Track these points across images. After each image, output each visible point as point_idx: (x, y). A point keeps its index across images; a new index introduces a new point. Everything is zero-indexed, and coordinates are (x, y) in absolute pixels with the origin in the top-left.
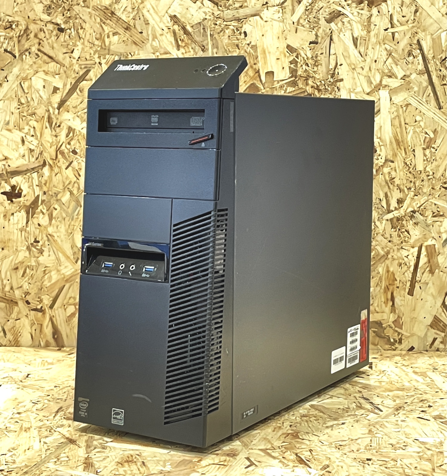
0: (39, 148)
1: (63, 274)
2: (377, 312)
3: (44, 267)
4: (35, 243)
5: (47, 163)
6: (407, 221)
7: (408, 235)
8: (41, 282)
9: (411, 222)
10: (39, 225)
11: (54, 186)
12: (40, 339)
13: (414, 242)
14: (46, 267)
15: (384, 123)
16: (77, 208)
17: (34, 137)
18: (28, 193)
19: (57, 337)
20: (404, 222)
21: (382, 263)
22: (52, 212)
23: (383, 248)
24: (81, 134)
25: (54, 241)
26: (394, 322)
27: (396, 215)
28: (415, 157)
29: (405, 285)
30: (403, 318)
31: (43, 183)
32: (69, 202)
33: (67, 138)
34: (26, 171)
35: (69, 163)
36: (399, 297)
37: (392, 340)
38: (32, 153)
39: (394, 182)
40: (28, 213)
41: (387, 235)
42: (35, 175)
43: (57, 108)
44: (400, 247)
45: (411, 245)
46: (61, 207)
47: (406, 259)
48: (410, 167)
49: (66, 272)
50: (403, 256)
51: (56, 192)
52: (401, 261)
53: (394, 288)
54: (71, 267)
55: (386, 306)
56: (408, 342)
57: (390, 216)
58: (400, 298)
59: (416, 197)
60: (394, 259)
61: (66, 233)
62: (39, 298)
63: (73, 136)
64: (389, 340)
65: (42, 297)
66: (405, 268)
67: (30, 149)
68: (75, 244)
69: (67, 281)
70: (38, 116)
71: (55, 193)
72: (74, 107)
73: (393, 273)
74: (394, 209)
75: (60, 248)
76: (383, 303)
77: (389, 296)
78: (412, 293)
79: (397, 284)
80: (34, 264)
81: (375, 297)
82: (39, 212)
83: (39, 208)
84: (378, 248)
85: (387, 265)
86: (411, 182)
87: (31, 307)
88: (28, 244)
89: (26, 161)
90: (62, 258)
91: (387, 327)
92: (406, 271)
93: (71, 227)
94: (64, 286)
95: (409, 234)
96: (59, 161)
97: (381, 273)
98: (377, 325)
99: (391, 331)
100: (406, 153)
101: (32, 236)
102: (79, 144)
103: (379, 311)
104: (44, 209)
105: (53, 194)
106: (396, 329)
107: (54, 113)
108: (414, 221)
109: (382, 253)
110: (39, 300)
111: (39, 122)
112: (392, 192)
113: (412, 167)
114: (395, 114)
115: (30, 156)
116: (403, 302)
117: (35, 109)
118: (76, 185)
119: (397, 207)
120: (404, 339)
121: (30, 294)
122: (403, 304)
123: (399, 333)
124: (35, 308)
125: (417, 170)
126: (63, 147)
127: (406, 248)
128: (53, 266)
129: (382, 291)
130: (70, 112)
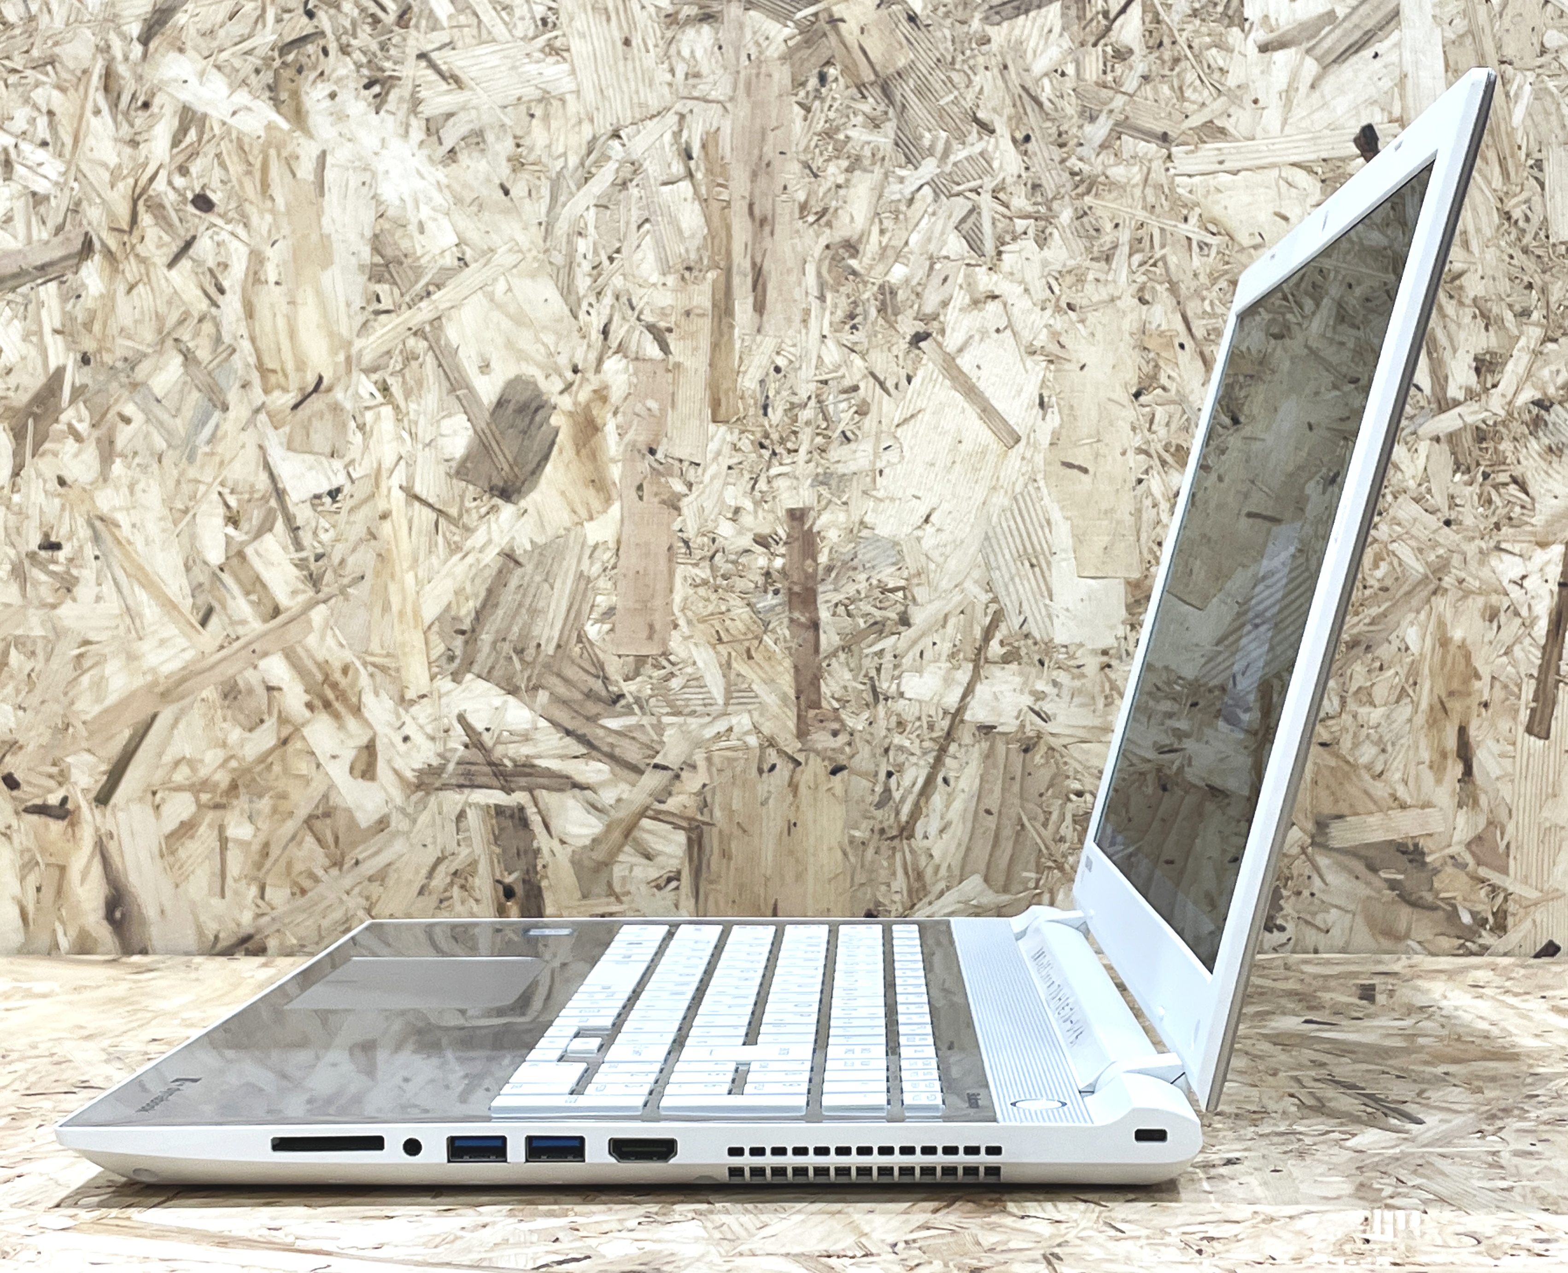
0: (67, 191)
1: (153, 670)
2: (1403, 807)
3: (79, 640)
4: (43, 554)
5: (97, 245)
6: (1515, 439)
7: (1523, 496)
8: (65, 701)
9: (1533, 444)
10: (62, 482)
11: (122, 330)
12: (57, 924)
13: (1549, 523)
14: (87, 643)
15: (1416, 63)
16: (208, 416)
17: (50, 148)
18: (23, 358)
19: (123, 915)
20: (1506, 446)
21: (1418, 612)
22: (112, 430)
23: (1420, 550)
24: (229, 133)
25: (119, 543)
26: (1476, 842)
27: (1470, 419)
28: (1543, 188)
29: (1512, 693)
30: (1510, 828)
31: (79, 320)
32: (181, 391)
33: (175, 151)
34: (15, 276)
35: (181, 244)
36: (1490, 743)
37: (1466, 918)
38: (42, 209)
39: (1461, 288)
40: (18, 435)
41: (1439, 500)
42: (49, 292)
43: (139, 39)
44: (1492, 544)
45: (1534, 534)
46: (146, 412)
47: (1515, 593)
48: (1523, 231)
49: (162, 664)
50: (1505, 583)
51: (130, 354)
52: (1494, 599)
53: (1469, 708)
54: (182, 642)
55: (1439, 781)
56: (1534, 921)
57: (1448, 422)
58: (1496, 748)
59: (1550, 346)
60: (1467, 594)
61: (166, 512)
62: (54, 764)
63: (200, 140)
64: (1453, 915)
65: (69, 760)
66: (1511, 628)
67: (34, 194)
68: (198, 553)
69: (165, 696)
70: (68, 70)
71: (126, 360)
72: (204, 34)
73: (1462, 646)
74: (1461, 396)
75: (141, 568)
76: (1424, 768)
77: (1451, 743)
78: (1545, 727)
79: (1481, 692)
80: (38, 631)
81: (1393, 744)
82: (62, 431)
83: (64, 418)
84: (1404, 551)
85: (1439, 616)
86: (1530, 286)
87: (22, 801)
88: (18, 553)
89: (15, 237)
90: (150, 611)
91: (1445, 863)
92: (1518, 640)
93: (186, 488)
94: (154, 717)
95: (1527, 494)
96: (143, 238)
97: (1414, 648)
98: (1405, 858)
99: (1463, 879)
100: (1506, 174)
101: (34, 523)
102: (223, 172)
103: (1409, 802)
104: (81, 420)
105: (119, 364)
106: (1483, 872)
107: (126, 59)
108: (1547, 442)
109: (1416, 567)
110: (54, 770)
111: (71, 91)
112: (1453, 327)
113: (1531, 229)
114: (1461, 25)
115: (34, 219)
116: (1507, 762)
117: (56, 44)
118: (208, 328)
119: (1477, 388)
120: (1514, 915)
121: (21, 748)
122: (1510, 769)
123: (1494, 889)
124: (38, 801)
125: (1552, 240)
126: (160, 185)
127: (1517, 550)
128: (113, 637)
129: (1420, 719)
130: (190, 53)
